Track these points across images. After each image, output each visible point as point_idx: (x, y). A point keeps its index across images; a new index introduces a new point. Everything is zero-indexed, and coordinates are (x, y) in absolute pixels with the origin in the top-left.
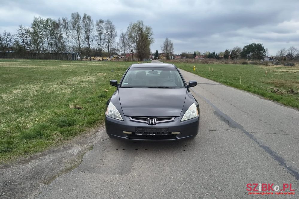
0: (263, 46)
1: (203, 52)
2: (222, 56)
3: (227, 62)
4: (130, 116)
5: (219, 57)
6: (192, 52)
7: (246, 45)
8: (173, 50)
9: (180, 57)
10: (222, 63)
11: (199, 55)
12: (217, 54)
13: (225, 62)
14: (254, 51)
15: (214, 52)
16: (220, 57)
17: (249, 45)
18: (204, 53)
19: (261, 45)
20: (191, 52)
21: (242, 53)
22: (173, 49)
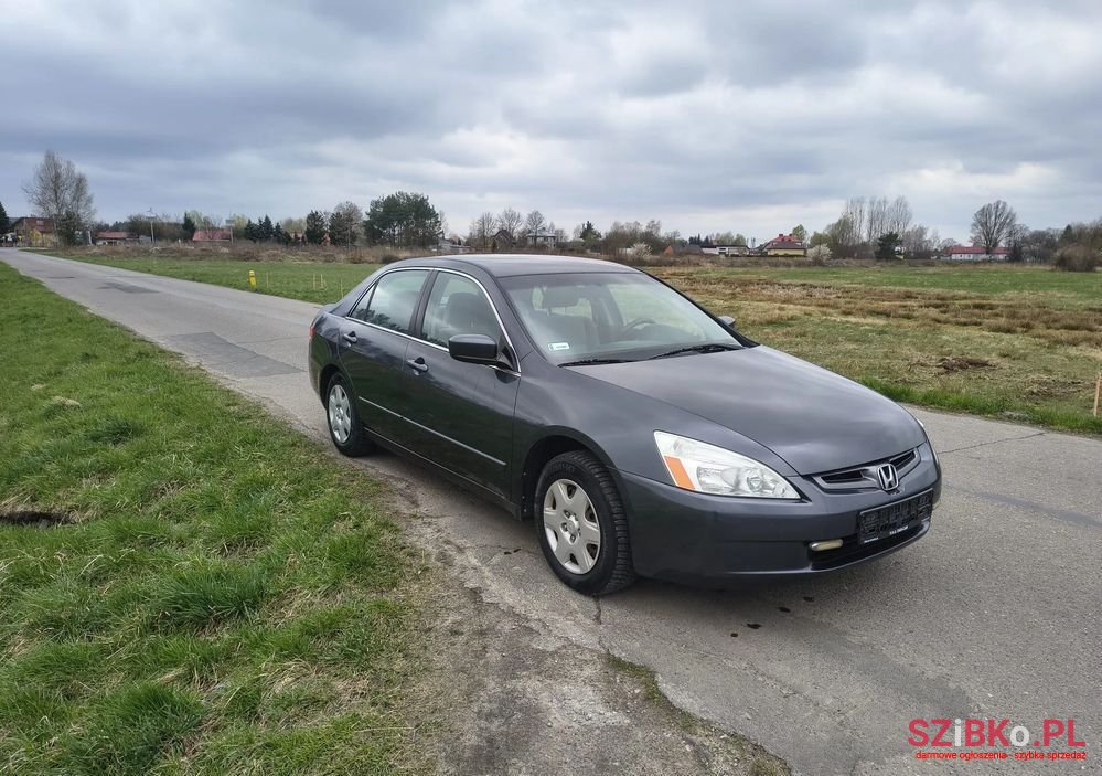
0: (431, 203)
1: (221, 216)
2: (300, 236)
3: (332, 256)
4: (817, 474)
5: (290, 238)
6: (175, 215)
7: (376, 199)
8: (93, 206)
9: (124, 235)
10: (314, 258)
11: (209, 228)
12: (278, 227)
13: (325, 256)
14: (407, 218)
15: (267, 218)
16: (293, 236)
17: (385, 197)
18: (228, 221)
19: (423, 200)
20: (167, 217)
21: (368, 226)
22: (89, 200)
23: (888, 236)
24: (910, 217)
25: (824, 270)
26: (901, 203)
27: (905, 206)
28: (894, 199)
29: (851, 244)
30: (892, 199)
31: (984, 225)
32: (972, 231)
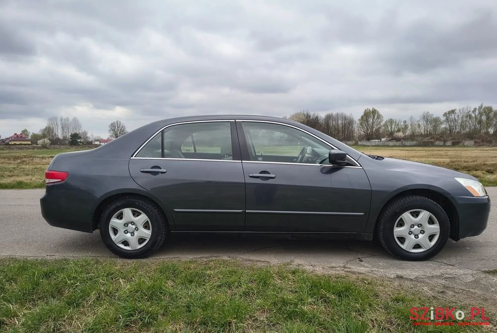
23: (74, 135)
24: (81, 127)
25: (47, 150)
26: (75, 120)
27: (78, 121)
28: (72, 118)
29: (55, 138)
30: (71, 119)
31: (114, 130)
32: (109, 133)
